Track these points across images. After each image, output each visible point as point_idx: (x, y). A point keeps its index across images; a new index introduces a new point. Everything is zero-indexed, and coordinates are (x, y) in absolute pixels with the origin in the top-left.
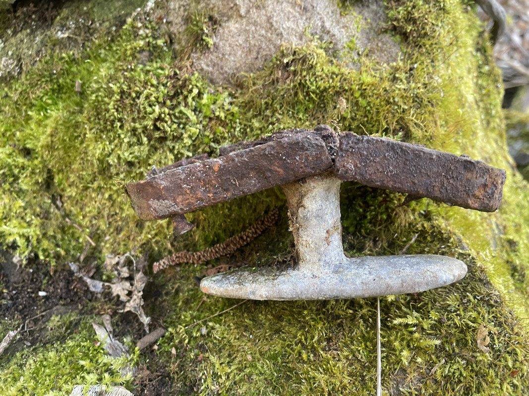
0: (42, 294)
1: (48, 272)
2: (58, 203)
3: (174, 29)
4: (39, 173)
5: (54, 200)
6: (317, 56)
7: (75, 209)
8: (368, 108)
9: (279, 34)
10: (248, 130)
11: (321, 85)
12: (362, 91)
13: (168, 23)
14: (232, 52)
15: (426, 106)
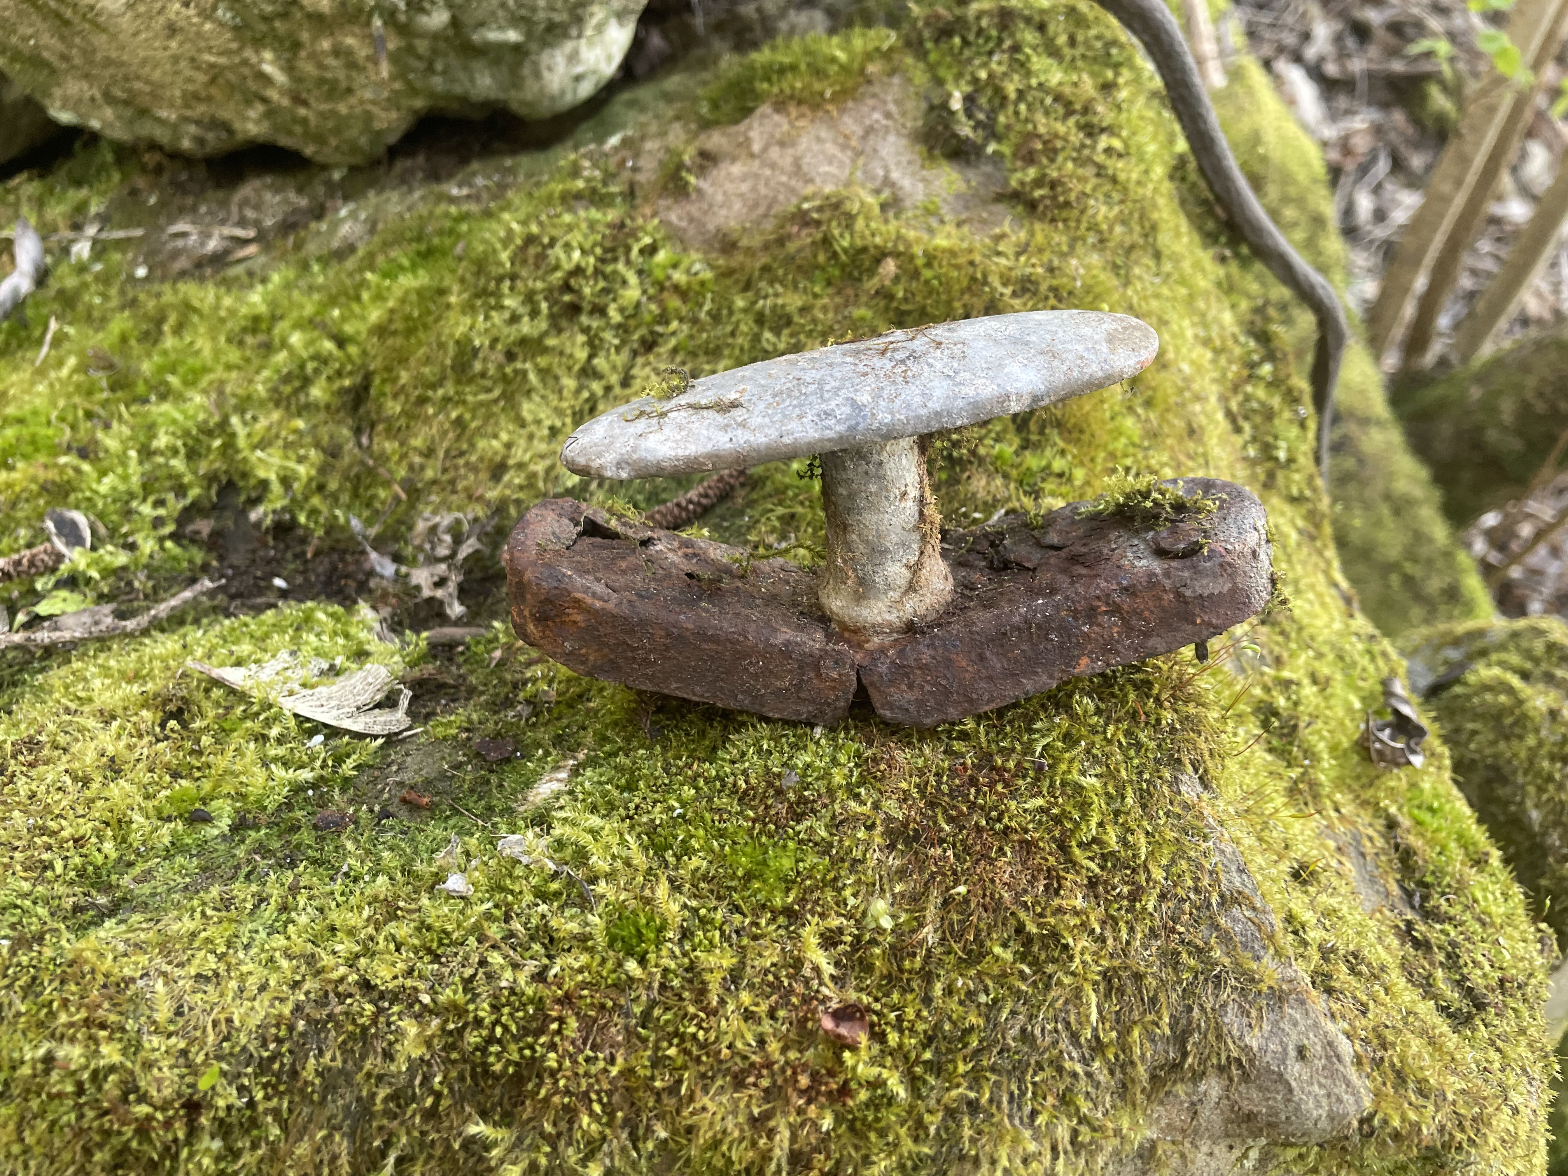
0: (279, 582)
1: (304, 553)
2: (365, 440)
3: (641, 178)
4: (351, 373)
5: (358, 431)
6: (863, 204)
7: (390, 446)
8: (935, 282)
9: (810, 181)
10: (725, 312)
11: (859, 243)
12: (930, 259)
13: (635, 169)
14: (727, 204)
15: (1047, 298)
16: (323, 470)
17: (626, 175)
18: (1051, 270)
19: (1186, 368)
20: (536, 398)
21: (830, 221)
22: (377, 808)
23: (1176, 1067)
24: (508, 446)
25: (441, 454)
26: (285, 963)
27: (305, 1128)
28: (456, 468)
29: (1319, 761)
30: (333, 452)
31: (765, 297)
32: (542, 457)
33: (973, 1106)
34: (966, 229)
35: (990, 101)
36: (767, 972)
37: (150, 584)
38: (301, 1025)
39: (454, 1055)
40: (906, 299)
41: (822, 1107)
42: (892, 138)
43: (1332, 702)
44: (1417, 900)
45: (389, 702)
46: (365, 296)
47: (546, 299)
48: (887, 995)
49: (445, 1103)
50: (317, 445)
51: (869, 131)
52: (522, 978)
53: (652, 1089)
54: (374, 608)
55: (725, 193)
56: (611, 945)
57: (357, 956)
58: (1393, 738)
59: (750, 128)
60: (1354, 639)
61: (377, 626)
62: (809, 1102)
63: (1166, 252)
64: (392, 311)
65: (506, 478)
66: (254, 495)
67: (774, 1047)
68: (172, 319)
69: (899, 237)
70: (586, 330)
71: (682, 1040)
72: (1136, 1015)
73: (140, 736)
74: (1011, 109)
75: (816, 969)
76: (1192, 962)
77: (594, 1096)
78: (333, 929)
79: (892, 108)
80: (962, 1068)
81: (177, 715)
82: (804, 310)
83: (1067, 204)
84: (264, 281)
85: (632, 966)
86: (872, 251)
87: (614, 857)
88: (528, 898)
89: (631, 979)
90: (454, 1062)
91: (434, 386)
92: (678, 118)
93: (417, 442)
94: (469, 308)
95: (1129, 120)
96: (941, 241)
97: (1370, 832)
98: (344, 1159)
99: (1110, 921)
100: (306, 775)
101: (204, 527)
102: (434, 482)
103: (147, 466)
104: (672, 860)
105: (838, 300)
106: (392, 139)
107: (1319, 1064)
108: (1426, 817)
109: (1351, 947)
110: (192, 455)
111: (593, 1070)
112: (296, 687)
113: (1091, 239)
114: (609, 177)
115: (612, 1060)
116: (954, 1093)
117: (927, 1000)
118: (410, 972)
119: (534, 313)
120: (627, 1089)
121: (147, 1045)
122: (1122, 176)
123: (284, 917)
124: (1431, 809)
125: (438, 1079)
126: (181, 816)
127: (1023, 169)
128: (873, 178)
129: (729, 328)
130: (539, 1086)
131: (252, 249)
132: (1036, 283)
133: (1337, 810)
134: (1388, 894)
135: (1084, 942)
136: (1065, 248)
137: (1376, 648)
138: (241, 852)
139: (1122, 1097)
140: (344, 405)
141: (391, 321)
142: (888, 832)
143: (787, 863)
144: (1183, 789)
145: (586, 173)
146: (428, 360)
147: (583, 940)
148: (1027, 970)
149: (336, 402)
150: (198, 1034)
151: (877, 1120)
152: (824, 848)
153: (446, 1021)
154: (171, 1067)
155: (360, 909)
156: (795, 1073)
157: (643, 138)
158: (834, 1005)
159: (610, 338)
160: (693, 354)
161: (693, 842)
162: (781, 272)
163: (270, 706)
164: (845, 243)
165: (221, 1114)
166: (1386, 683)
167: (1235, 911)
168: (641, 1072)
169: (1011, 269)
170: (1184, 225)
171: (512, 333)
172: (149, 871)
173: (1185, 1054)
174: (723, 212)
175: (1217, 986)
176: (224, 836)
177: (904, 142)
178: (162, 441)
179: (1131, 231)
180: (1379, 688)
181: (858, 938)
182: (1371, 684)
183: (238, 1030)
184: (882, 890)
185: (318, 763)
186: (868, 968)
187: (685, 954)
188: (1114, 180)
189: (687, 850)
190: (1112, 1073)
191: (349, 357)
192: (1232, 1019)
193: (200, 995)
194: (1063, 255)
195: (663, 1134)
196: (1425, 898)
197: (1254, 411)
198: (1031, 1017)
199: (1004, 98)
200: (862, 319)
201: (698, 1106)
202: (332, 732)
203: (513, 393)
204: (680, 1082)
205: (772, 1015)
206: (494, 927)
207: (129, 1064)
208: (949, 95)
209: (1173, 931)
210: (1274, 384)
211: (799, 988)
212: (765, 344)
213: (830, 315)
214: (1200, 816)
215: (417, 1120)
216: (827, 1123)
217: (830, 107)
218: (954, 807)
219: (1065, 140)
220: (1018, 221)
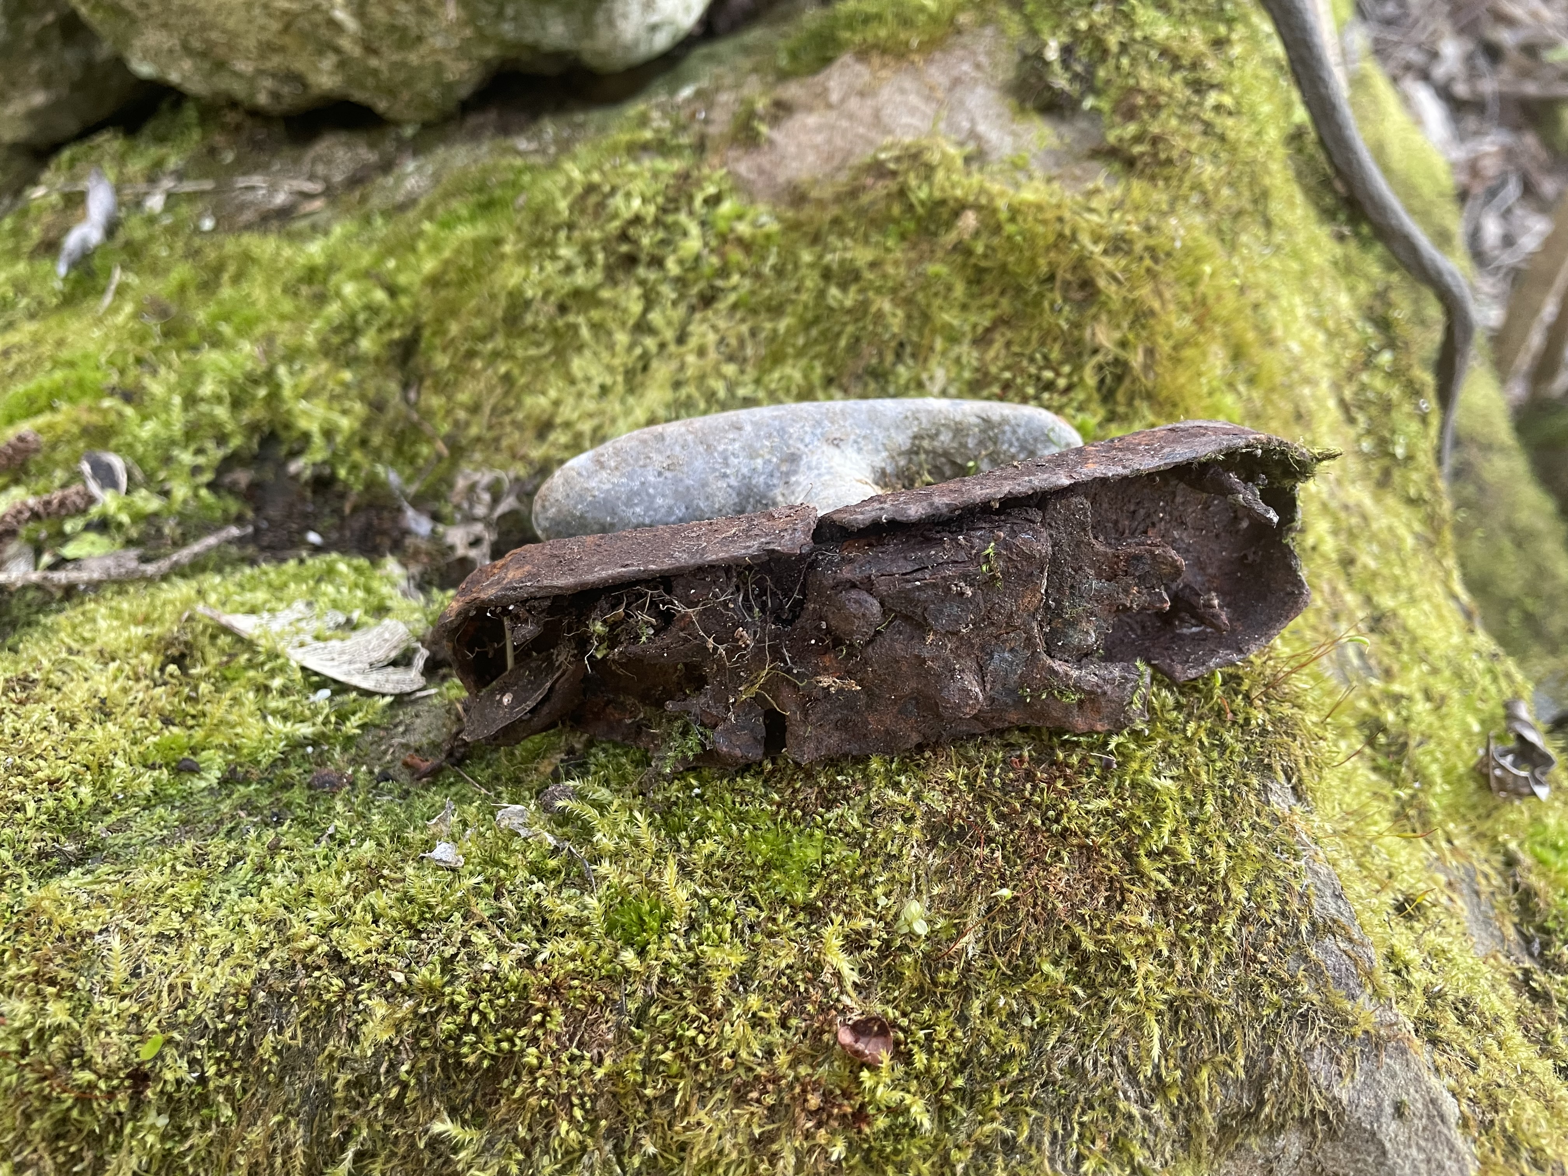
0: (313, 537)
1: (342, 509)
2: (412, 395)
3: (713, 130)
4: (402, 325)
5: (406, 386)
6: (944, 154)
7: (436, 402)
8: (1019, 238)
9: (888, 131)
10: (790, 267)
11: (937, 194)
12: (1014, 213)
13: (707, 122)
14: (800, 156)
15: (1141, 258)
16: (367, 423)
17: (696, 127)
18: (1148, 229)
19: (1296, 348)
20: (587, 353)
21: (907, 171)
22: (377, 770)
23: (1250, 1116)
24: (557, 403)
25: (487, 410)
26: (252, 928)
27: (260, 1112)
28: (501, 424)
29: (1431, 784)
30: (378, 406)
31: (834, 251)
32: (591, 416)
33: (1009, 1145)
34: (1056, 185)
35: (1090, 53)
36: (782, 973)
37: (179, 531)
38: (261, 997)
39: (424, 1043)
40: (985, 256)
41: (833, 1133)
42: (980, 90)
43: (1448, 722)
44: (1536, 947)
45: (403, 660)
46: (422, 246)
47: (604, 249)
48: (916, 1010)
49: (411, 1095)
50: (363, 397)
51: (956, 82)
52: (507, 961)
53: (642, 1097)
54: (405, 565)
55: (799, 145)
56: (608, 933)
57: (331, 926)
58: (1515, 764)
59: (828, 78)
60: (1474, 657)
61: (404, 583)
62: (819, 1126)
63: (1277, 221)
64: (447, 263)
65: (552, 437)
66: (296, 446)
67: (782, 1059)
68: (232, 269)
69: (982, 190)
70: (642, 283)
71: (680, 1045)
72: (1205, 1054)
73: (138, 680)
74: (1111, 62)
75: (837, 975)
76: (1275, 997)
77: (576, 1101)
78: (309, 894)
79: (983, 59)
80: (998, 1100)
81: (179, 660)
82: (874, 265)
83: (1169, 162)
84: (326, 233)
85: (629, 956)
86: (951, 203)
87: (621, 836)
88: (523, 874)
89: (628, 971)
90: (425, 1050)
91: (484, 338)
92: (755, 70)
93: (463, 397)
94: (523, 258)
95: (1242, 79)
96: (1028, 195)
97: (1486, 868)
98: (298, 1150)
99: (1180, 943)
100: (305, 730)
101: (242, 477)
102: (478, 439)
103: (192, 414)
104: (685, 842)
105: (912, 255)
106: (464, 92)
107: (1419, 1124)
108: (1549, 855)
109: (1461, 994)
110: (237, 404)
111: (577, 1071)
112: (308, 639)
113: (1195, 199)
114: (679, 128)
115: (600, 1062)
116: (988, 1128)
117: (963, 1019)
118: (386, 947)
119: (590, 264)
120: (614, 1095)
121: (97, 1006)
122: (1231, 135)
123: (259, 878)
124: (1555, 848)
125: (405, 1068)
126: (167, 765)
127: (1123, 125)
128: (958, 130)
129: (794, 284)
130: (515, 1084)
131: (317, 204)
132: (1130, 242)
133: (1449, 841)
134: (1503, 939)
135: (1149, 965)
136: (1165, 207)
137: (1499, 668)
138: (225, 807)
139: (1186, 1147)
140: (393, 358)
141: (444, 272)
142: (929, 827)
143: (812, 854)
144: (1273, 799)
145: (655, 124)
146: (479, 312)
147: (579, 925)
148: (1080, 993)
149: (385, 355)
150: (153, 998)
151: (896, 1152)
152: (856, 840)
153: (419, 1005)
154: (120, 1033)
155: (339, 874)
156: (804, 1091)
157: (718, 89)
158: (855, 1017)
159: (668, 292)
160: (754, 312)
161: (710, 824)
162: (852, 225)
163: (277, 656)
164: (923, 194)
165: (170, 1088)
166: (1509, 706)
167: (1329, 941)
168: (630, 1077)
169: (1102, 226)
170: (1299, 198)
171: (564, 285)
172: (126, 820)
173: (1261, 1103)
174: (794, 165)
175: (1303, 1026)
176: (211, 790)
177: (993, 94)
178: (207, 388)
179: (1239, 194)
180: (1501, 712)
181: (887, 943)
182: (1492, 707)
183: (195, 997)
184: (919, 891)
185: (320, 719)
186: (898, 978)
187: (690, 948)
188: (1222, 138)
189: (702, 832)
190: (1174, 1118)
191: (400, 309)
192: (1318, 1065)
193: (159, 956)
194: (1164, 214)
195: (651, 1150)
196: (1546, 945)
197: (1369, 402)
198: (1082, 1047)
199: (1105, 52)
200: (937, 276)
201: (693, 1120)
202: (340, 688)
203: (564, 349)
204: (674, 1091)
205: (784, 1025)
206: (482, 904)
207: (76, 1025)
208: (1045, 45)
209: (1254, 959)
210: (1394, 374)
211: (816, 994)
212: (832, 302)
213: (903, 271)
214: (1292, 831)
215: (380, 1112)
216: (838, 1150)
217: (916, 58)
218: (1006, 804)
219: (1170, 96)
220: (1113, 178)
